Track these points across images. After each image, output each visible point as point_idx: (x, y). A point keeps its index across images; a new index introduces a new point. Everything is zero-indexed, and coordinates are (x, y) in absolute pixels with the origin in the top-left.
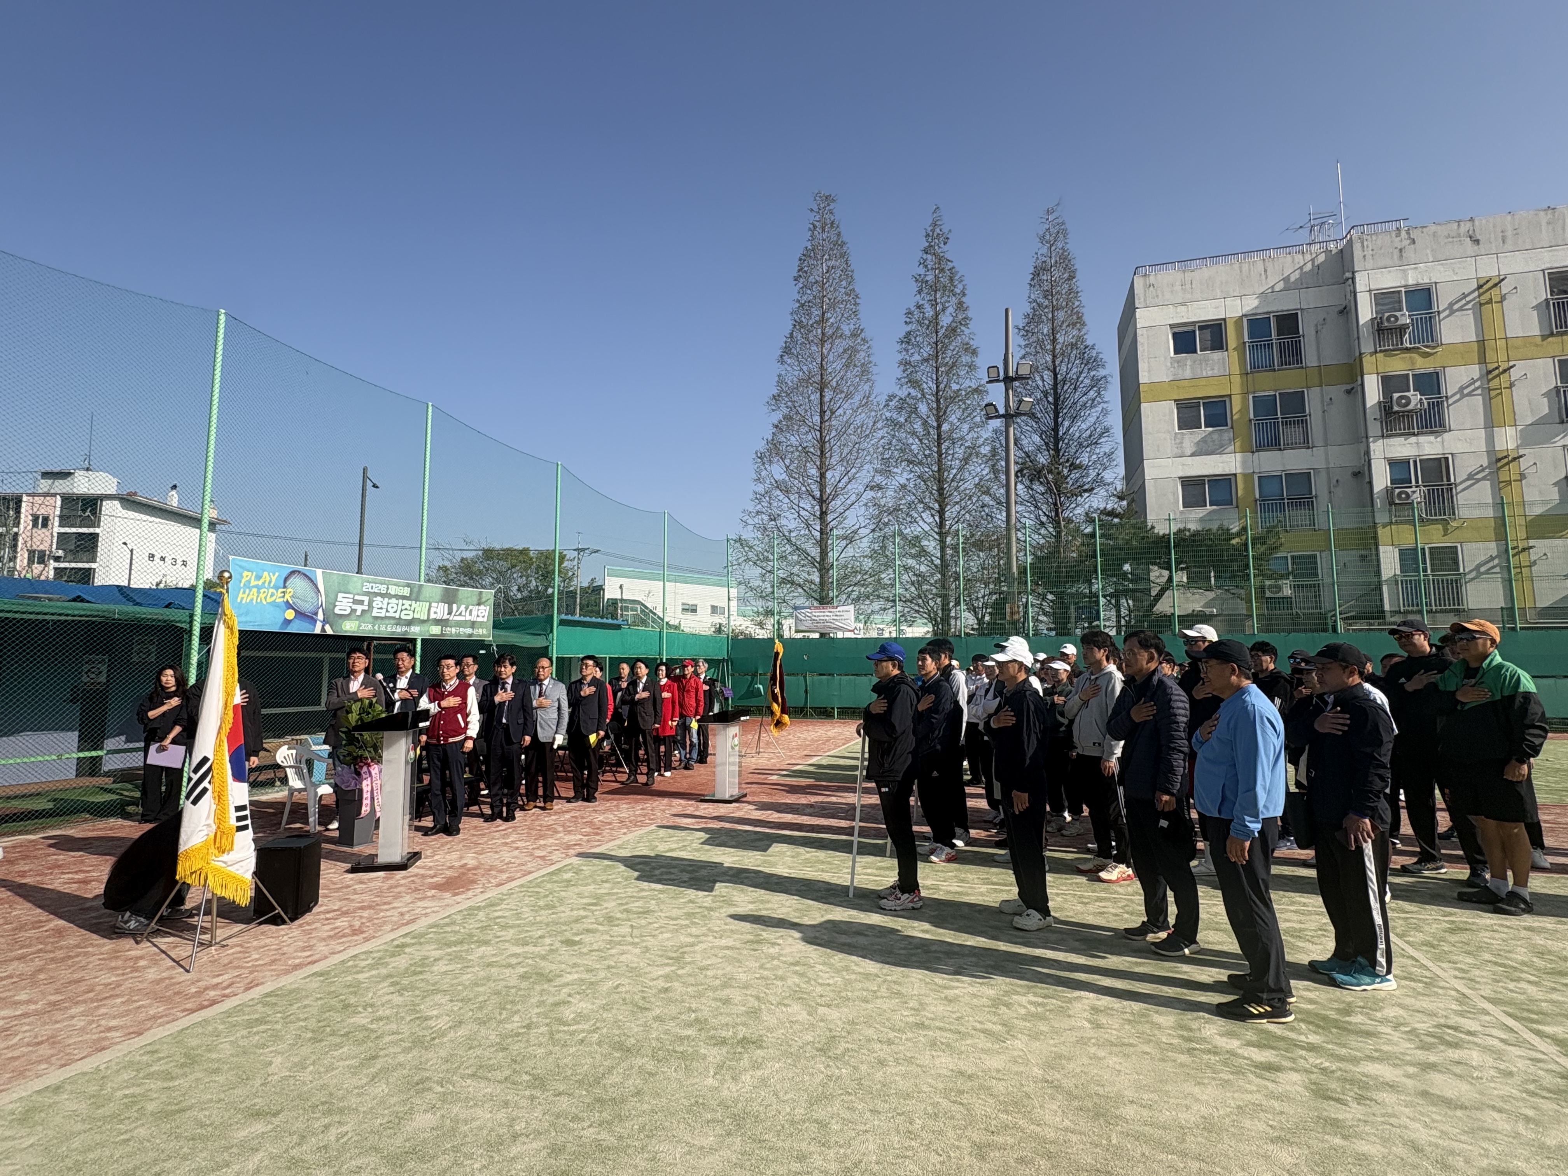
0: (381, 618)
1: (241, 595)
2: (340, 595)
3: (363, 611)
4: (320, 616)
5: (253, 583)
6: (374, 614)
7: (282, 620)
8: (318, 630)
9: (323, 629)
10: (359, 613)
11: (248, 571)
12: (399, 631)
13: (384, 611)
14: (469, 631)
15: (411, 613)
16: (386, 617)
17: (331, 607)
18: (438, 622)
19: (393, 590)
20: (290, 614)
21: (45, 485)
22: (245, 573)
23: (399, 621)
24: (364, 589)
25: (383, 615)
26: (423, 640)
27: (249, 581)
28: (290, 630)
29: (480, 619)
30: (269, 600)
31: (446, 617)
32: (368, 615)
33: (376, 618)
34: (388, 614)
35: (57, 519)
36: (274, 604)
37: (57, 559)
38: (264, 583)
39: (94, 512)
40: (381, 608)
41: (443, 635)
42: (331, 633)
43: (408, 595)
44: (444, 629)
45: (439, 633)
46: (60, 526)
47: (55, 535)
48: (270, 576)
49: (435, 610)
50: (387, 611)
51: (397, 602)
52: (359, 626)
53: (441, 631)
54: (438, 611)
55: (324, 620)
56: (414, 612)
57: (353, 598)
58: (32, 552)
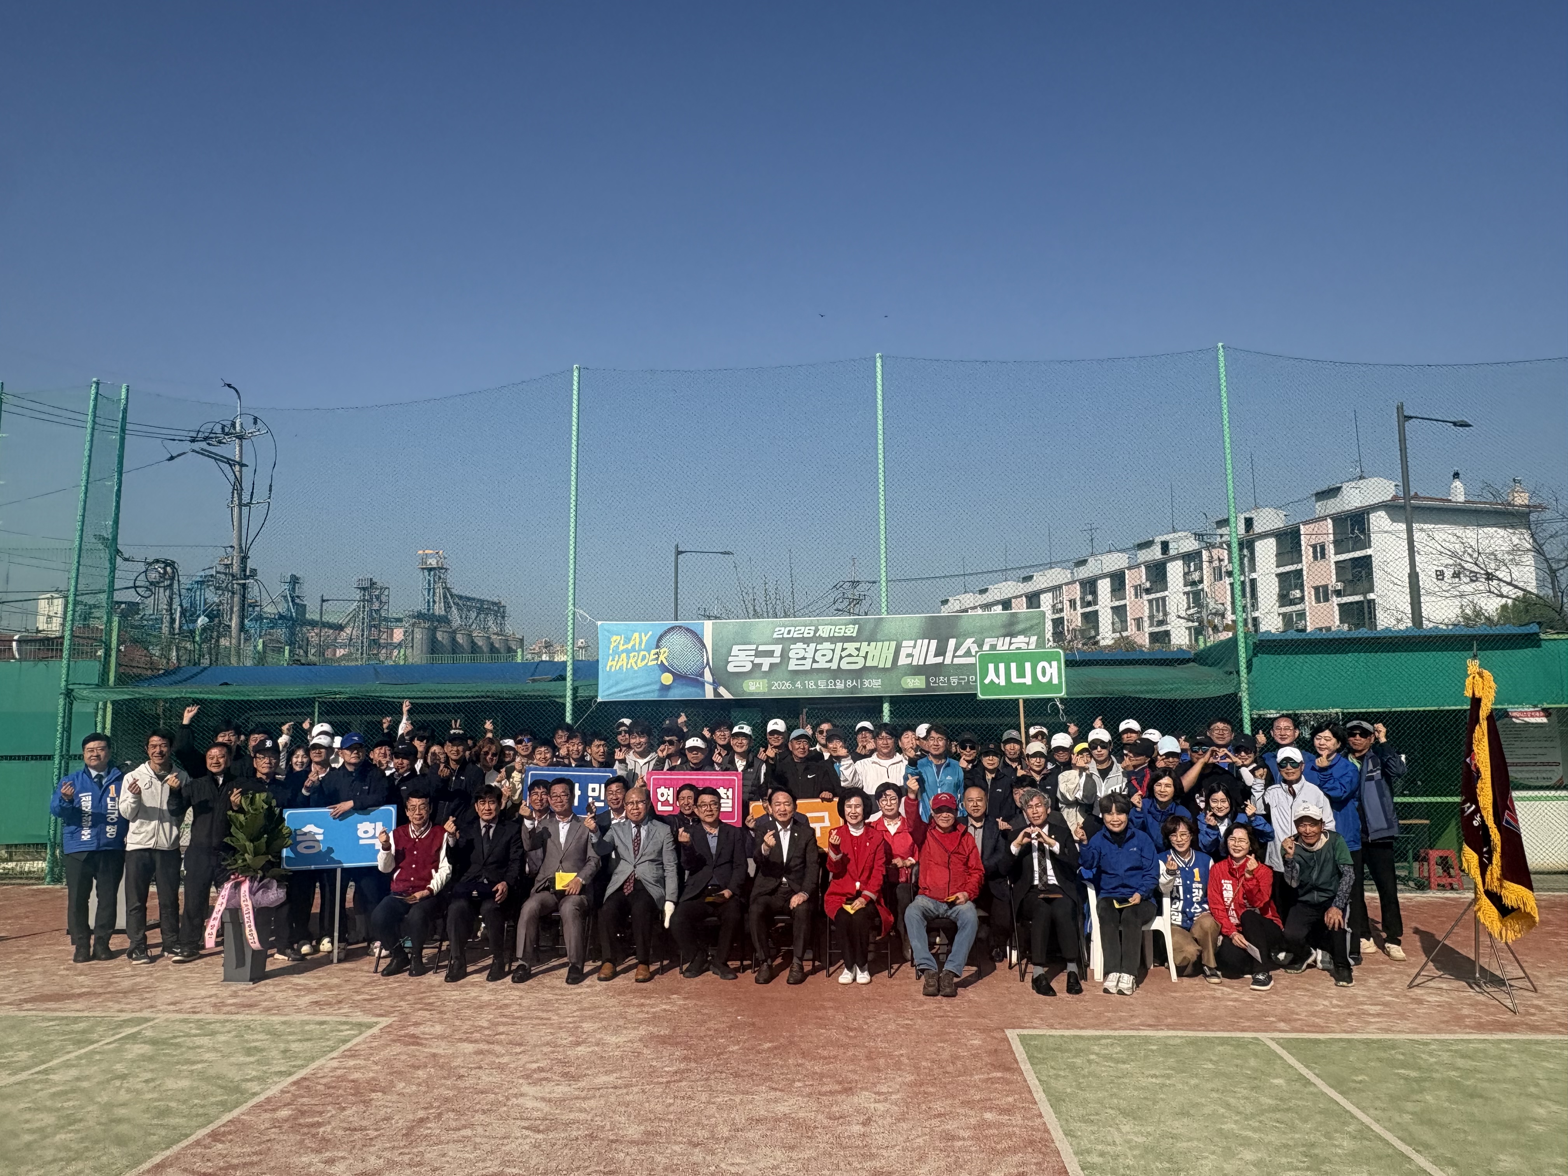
0: (806, 672)
1: (609, 664)
2: (735, 648)
3: (772, 665)
4: (708, 676)
6: (792, 666)
7: (656, 687)
8: (709, 695)
9: (716, 693)
10: (765, 668)
11: (617, 635)
13: (808, 662)
15: (860, 660)
16: (812, 670)
17: (723, 664)
18: (917, 670)
19: (824, 631)
20: (667, 679)
21: (1318, 508)
22: (614, 638)
24: (775, 636)
25: (808, 667)
26: (891, 698)
28: (671, 697)
30: (641, 664)
31: (932, 660)
32: (780, 672)
34: (815, 666)
35: (1332, 546)
36: (646, 668)
37: (1338, 593)
38: (634, 645)
39: (1363, 531)
40: (804, 658)
41: (933, 689)
42: (731, 697)
43: (854, 635)
44: (932, 679)
45: (923, 686)
46: (1336, 554)
47: (1333, 567)
48: (640, 637)
49: (910, 651)
50: (814, 661)
51: (833, 646)
52: (770, 686)
53: (928, 682)
54: (916, 652)
55: (714, 682)
56: (865, 658)
57: (756, 650)
58: (1317, 589)
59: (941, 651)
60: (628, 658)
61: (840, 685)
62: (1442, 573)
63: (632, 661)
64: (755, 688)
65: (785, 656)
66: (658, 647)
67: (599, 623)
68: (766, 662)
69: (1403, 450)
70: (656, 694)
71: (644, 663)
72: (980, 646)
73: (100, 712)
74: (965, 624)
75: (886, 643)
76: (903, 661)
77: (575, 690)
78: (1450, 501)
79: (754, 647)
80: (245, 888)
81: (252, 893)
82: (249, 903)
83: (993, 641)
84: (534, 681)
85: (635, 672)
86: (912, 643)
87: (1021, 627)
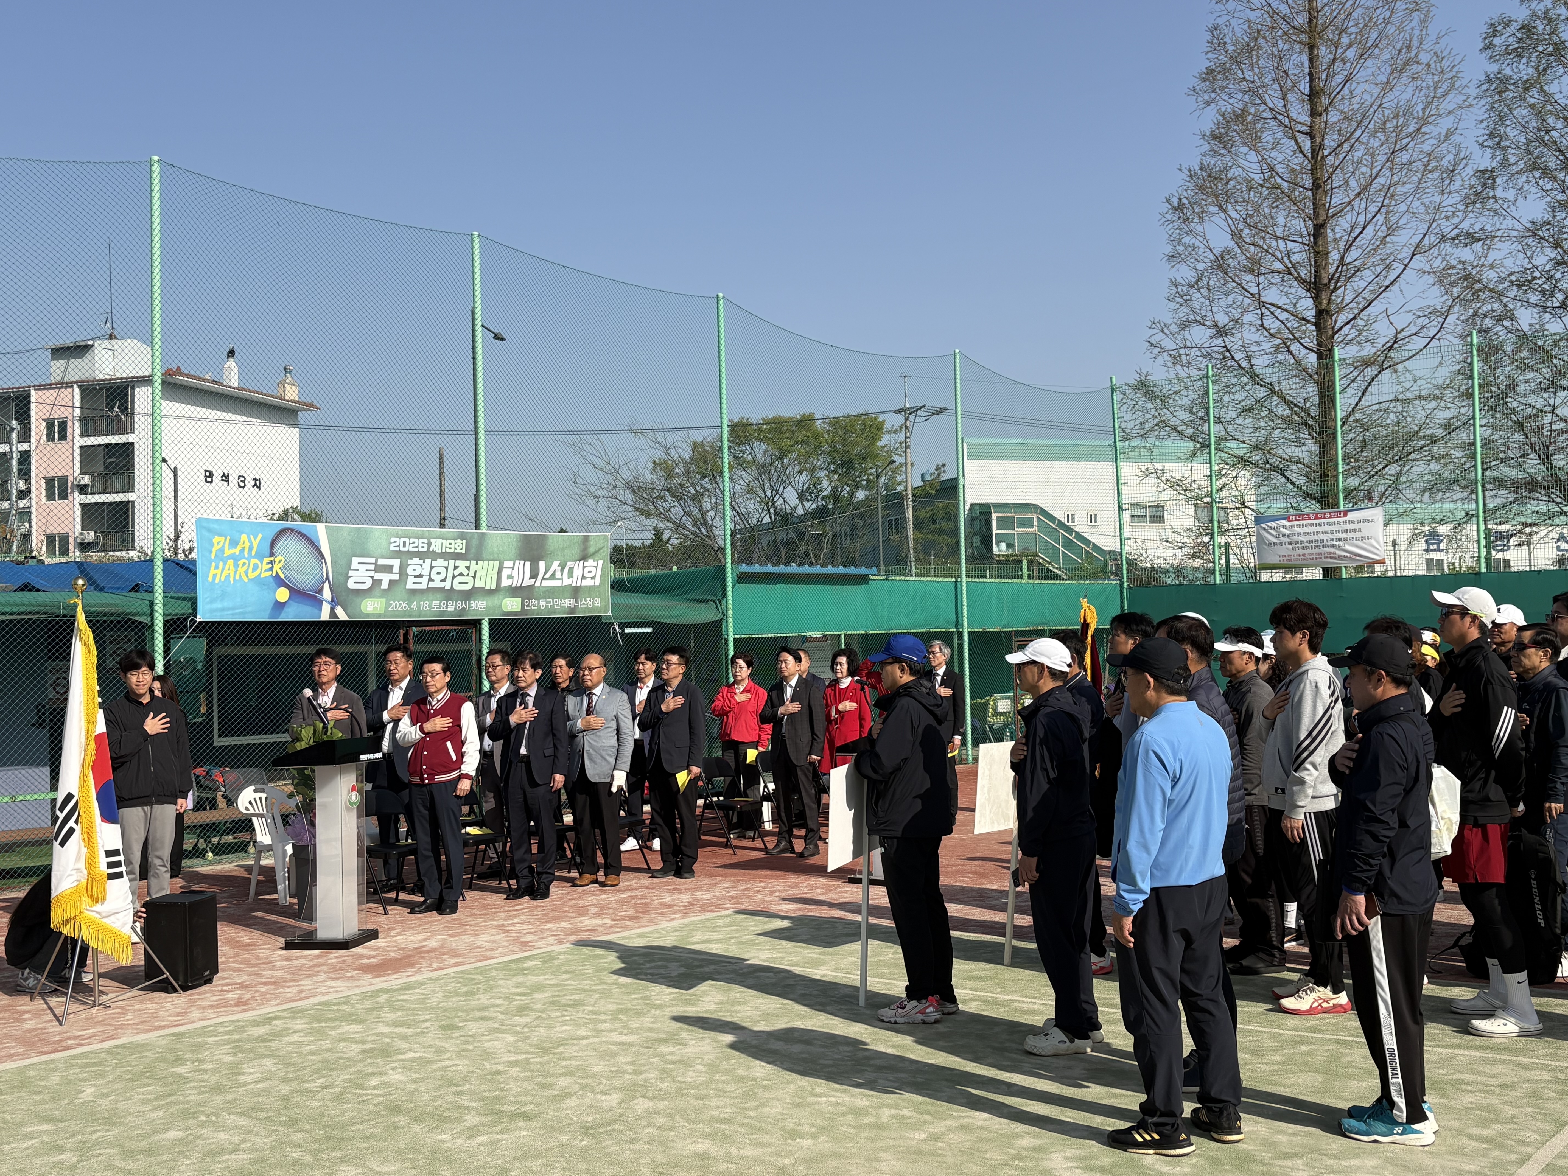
0: (421, 591)
1: (212, 571)
2: (355, 561)
3: (391, 582)
4: (327, 594)
5: (228, 552)
6: (410, 585)
7: (271, 605)
8: (325, 616)
9: (333, 613)
10: (385, 585)
11: (220, 535)
12: (451, 609)
13: (426, 579)
14: (569, 603)
15: (470, 580)
16: (428, 589)
17: (341, 579)
18: (514, 591)
19: (438, 545)
20: (283, 595)
21: (57, 369)
22: (216, 539)
23: (449, 594)
24: (392, 548)
25: (423, 586)
26: (492, 622)
27: (222, 550)
28: (285, 617)
29: (588, 582)
30: (252, 575)
31: (528, 582)
32: (399, 591)
33: (413, 591)
34: (431, 585)
35: (77, 424)
36: (258, 581)
37: (83, 489)
38: (242, 550)
39: (124, 409)
40: (420, 576)
41: (525, 613)
42: (346, 618)
43: (463, 551)
44: (525, 602)
45: (519, 609)
46: (83, 435)
47: (78, 451)
48: (250, 540)
49: (510, 571)
50: (430, 580)
51: (445, 564)
52: (387, 606)
53: (523, 605)
54: (515, 573)
55: (333, 600)
56: (474, 577)
58: (50, 481)
59: (534, 574)
60: (236, 566)
61: (451, 607)
62: (211, 475)
63: (241, 570)
64: (372, 608)
65: (403, 572)
66: (271, 554)
70: (269, 613)
71: (256, 573)
72: (563, 569)
74: (551, 546)
75: (491, 562)
77: (167, 603)
78: (222, 384)
83: (572, 564)
85: (246, 585)
86: (511, 563)
87: (591, 550)
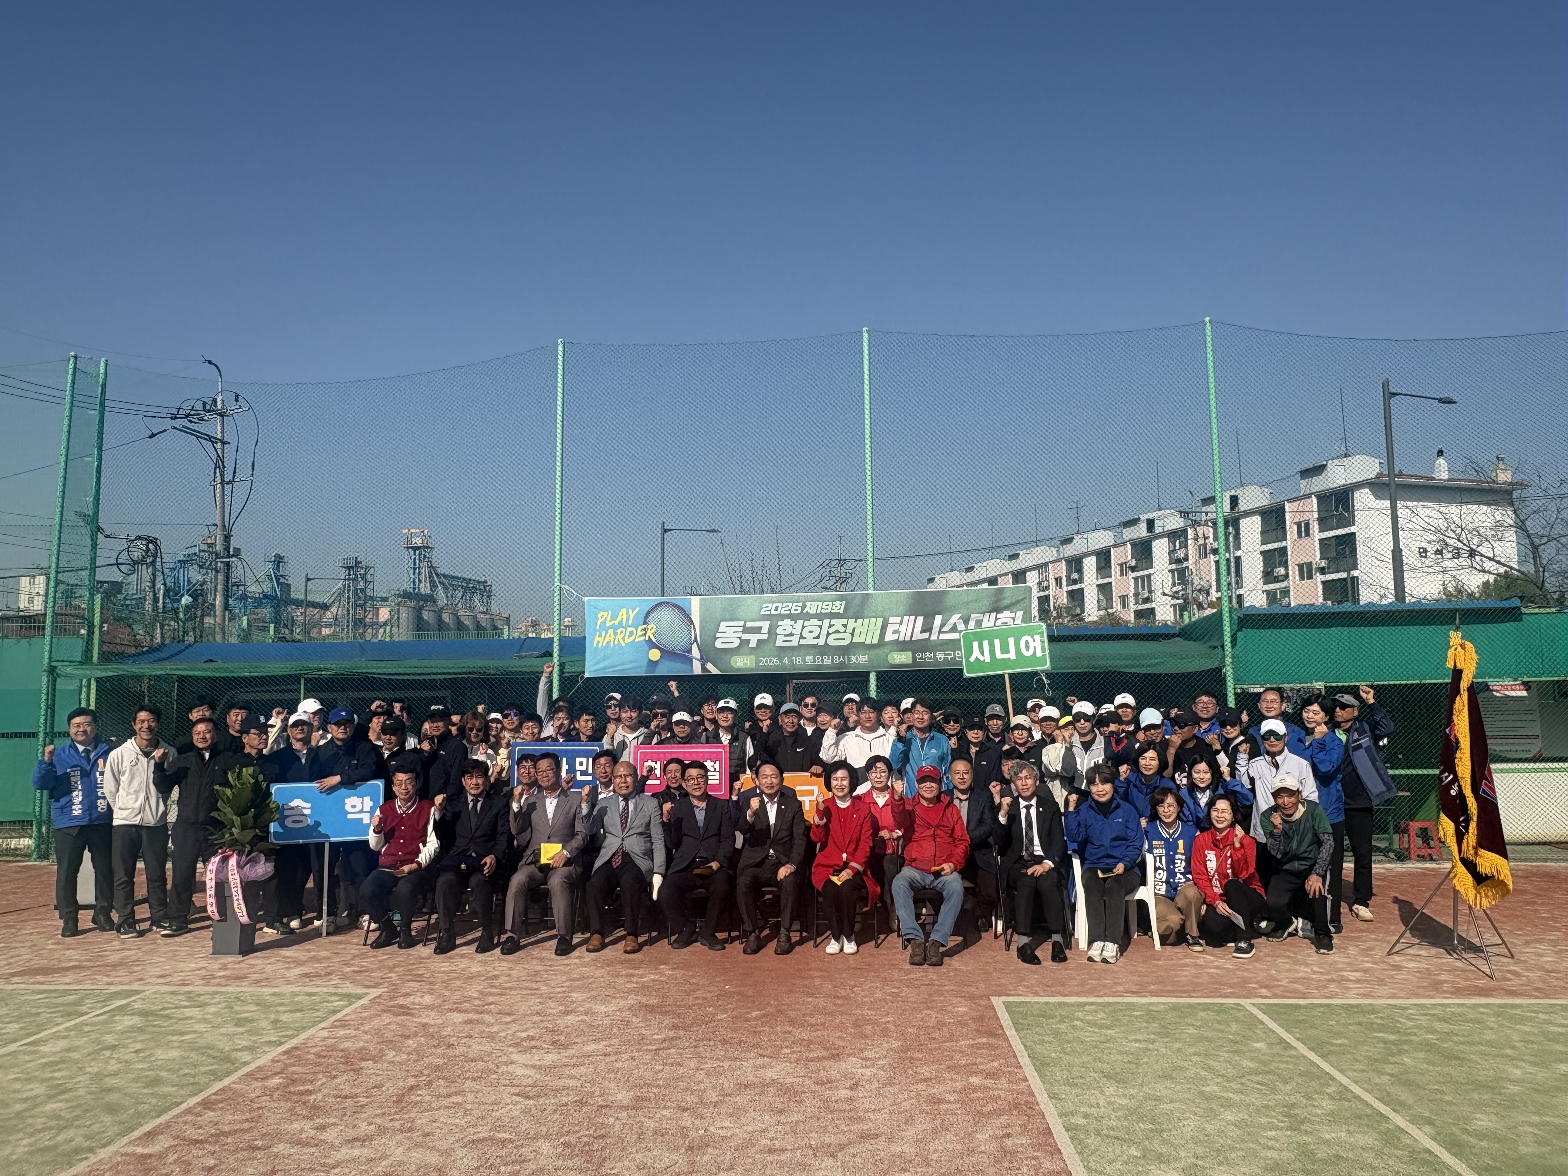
0: (794, 648)
1: (597, 639)
3: (760, 641)
4: (696, 653)
5: (608, 624)
7: (645, 663)
8: (697, 670)
9: (704, 668)
10: (753, 644)
11: (604, 611)
12: (828, 663)
13: (797, 637)
15: (847, 636)
16: (800, 646)
17: (709, 640)
18: (902, 645)
20: (655, 655)
21: (1305, 485)
22: (602, 613)
24: (763, 612)
25: (795, 643)
26: (880, 675)
28: (658, 672)
30: (627, 641)
31: (920, 636)
33: (784, 649)
36: (633, 644)
39: (1346, 508)
40: (791, 635)
41: (920, 664)
42: (718, 672)
43: (841, 611)
44: (918, 655)
45: (910, 661)
46: (1321, 531)
47: (1317, 543)
48: (628, 613)
49: (896, 627)
50: (802, 637)
51: (820, 623)
52: (758, 661)
53: (914, 658)
54: (902, 629)
55: (702, 658)
56: (852, 634)
57: (744, 626)
58: (1301, 567)
59: (927, 628)
60: (615, 634)
61: (827, 661)
62: (1425, 551)
63: (619, 637)
64: (742, 663)
65: (772, 632)
66: (645, 623)
67: (586, 599)
68: (753, 639)
69: (1388, 427)
70: (644, 669)
71: (631, 639)
72: (966, 622)
73: (84, 689)
74: (950, 601)
75: (873, 620)
76: (889, 637)
77: (562, 666)
78: (1434, 478)
79: (742, 623)
80: (233, 861)
81: (240, 866)
82: (237, 877)
83: (979, 616)
84: (521, 657)
85: (622, 648)
86: (898, 619)
87: (1007, 602)
